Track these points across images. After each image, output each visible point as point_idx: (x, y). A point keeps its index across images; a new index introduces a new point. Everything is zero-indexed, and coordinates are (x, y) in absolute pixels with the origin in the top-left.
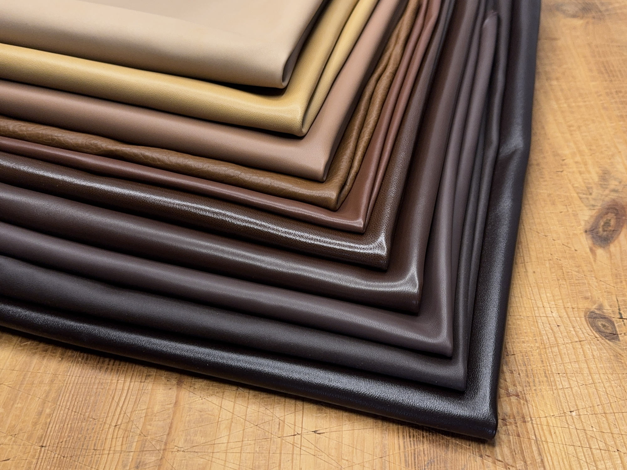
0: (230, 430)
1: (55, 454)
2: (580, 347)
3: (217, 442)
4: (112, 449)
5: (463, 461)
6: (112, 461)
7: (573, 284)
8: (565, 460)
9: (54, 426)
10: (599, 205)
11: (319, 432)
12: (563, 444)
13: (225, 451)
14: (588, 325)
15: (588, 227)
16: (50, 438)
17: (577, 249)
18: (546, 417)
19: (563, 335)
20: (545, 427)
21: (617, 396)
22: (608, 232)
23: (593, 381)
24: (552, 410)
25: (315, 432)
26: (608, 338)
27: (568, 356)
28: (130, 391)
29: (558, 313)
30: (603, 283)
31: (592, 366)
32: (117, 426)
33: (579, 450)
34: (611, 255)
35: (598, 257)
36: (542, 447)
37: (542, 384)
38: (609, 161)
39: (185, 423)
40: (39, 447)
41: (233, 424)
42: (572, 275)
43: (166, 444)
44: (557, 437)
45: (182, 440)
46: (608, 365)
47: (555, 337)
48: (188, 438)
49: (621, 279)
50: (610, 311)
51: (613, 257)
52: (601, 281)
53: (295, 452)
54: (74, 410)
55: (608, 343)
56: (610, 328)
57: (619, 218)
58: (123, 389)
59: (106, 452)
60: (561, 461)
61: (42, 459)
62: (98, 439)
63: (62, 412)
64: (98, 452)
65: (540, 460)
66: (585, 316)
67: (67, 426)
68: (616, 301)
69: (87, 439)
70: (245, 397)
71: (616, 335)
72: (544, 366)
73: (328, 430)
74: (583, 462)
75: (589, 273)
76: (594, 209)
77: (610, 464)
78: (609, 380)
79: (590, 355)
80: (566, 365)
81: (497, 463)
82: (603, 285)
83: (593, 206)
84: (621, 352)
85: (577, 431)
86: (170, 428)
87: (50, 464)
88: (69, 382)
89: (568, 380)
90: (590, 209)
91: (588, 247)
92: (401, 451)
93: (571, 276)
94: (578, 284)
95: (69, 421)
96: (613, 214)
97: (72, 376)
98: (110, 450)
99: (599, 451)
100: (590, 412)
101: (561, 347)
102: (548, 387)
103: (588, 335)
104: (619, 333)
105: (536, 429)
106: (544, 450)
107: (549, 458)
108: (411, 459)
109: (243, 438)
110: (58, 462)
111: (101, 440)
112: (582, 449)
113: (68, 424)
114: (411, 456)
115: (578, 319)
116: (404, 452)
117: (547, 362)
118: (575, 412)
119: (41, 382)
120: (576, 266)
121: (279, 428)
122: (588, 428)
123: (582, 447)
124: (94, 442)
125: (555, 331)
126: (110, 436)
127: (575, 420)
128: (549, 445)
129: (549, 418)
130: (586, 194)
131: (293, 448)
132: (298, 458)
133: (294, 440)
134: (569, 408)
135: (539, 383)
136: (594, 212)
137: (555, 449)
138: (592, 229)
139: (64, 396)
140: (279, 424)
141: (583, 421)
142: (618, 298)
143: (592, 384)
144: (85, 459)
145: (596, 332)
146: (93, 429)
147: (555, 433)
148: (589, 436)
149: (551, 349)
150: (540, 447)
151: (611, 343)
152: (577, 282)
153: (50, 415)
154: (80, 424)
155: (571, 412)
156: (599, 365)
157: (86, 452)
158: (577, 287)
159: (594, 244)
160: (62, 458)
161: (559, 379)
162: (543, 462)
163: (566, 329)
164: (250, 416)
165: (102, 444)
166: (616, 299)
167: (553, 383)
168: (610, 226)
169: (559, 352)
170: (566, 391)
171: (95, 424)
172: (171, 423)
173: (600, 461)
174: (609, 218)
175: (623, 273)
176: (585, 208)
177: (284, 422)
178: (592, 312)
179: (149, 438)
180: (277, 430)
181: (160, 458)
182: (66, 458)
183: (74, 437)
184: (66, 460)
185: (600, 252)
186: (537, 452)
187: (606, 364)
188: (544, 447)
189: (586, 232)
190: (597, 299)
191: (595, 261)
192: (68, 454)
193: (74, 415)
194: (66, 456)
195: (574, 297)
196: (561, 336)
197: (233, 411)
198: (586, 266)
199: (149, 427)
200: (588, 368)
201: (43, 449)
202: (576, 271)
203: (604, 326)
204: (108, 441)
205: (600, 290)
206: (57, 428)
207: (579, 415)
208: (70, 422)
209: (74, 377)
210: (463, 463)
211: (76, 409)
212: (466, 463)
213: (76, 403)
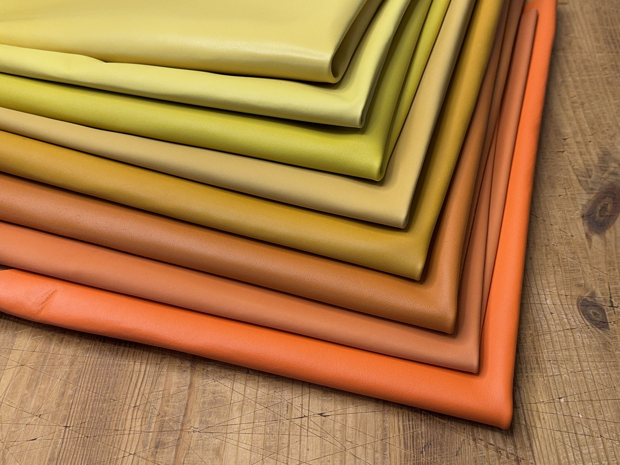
0: (242, 412)
1: (79, 434)
2: (571, 334)
3: (230, 423)
4: (132, 429)
5: (458, 445)
6: (132, 441)
7: (568, 271)
8: (552, 445)
9: (76, 407)
10: (598, 189)
11: (324, 415)
12: (551, 430)
13: (238, 432)
14: (580, 313)
15: (585, 212)
16: (73, 418)
17: (573, 235)
18: (536, 403)
19: (556, 322)
20: (535, 413)
21: (604, 384)
22: (604, 217)
23: (582, 369)
24: (542, 397)
25: (321, 414)
26: (597, 326)
27: (559, 343)
28: (147, 373)
29: (552, 300)
30: (597, 270)
31: (582, 354)
32: (136, 407)
33: (566, 435)
34: (606, 241)
35: (593, 244)
36: (531, 432)
37: (534, 371)
38: (610, 141)
39: (200, 405)
40: (64, 428)
41: (245, 406)
42: (567, 261)
43: (183, 425)
44: (545, 422)
45: (198, 421)
46: (597, 353)
47: (548, 325)
48: (204, 418)
49: (614, 266)
50: (602, 299)
51: (608, 244)
52: (594, 268)
53: (303, 434)
54: (95, 391)
55: (597, 331)
56: (600, 316)
57: (616, 203)
58: (140, 371)
59: (127, 432)
60: (548, 446)
61: (67, 438)
62: (119, 419)
63: (83, 393)
64: (119, 432)
65: (529, 444)
66: (577, 304)
67: (89, 407)
68: (608, 289)
69: (109, 419)
70: (255, 380)
71: (606, 324)
72: (536, 354)
73: (333, 413)
74: (568, 447)
75: (584, 260)
76: (592, 193)
77: (594, 449)
78: (597, 368)
79: (580, 343)
80: (557, 352)
81: (489, 447)
82: (597, 272)
83: (592, 189)
84: (610, 340)
85: (564, 417)
86: (186, 409)
87: (75, 444)
88: (88, 364)
89: (559, 368)
90: (589, 193)
91: (584, 232)
92: (401, 434)
93: (567, 263)
94: (573, 271)
95: (90, 403)
96: (611, 199)
97: (91, 358)
98: (130, 431)
99: (583, 436)
100: (577, 399)
101: (554, 334)
102: (539, 374)
103: (579, 323)
104: (609, 321)
105: (526, 414)
106: (533, 435)
107: (537, 443)
108: (410, 442)
109: (254, 419)
110: (82, 442)
111: (121, 421)
112: (568, 434)
113: (89, 406)
114: (410, 438)
115: (571, 306)
116: (404, 435)
117: (540, 349)
118: (563, 398)
119: (62, 364)
120: (572, 253)
121: (287, 410)
122: (575, 414)
123: (568, 432)
124: (115, 422)
125: (548, 318)
126: (129, 417)
127: (563, 407)
128: (538, 430)
129: (538, 405)
130: (586, 177)
131: (301, 430)
132: (306, 439)
133: (301, 422)
134: (558, 395)
135: (531, 370)
136: (592, 196)
137: (543, 434)
138: (589, 214)
139: (84, 378)
140: (288, 406)
141: (570, 407)
142: (610, 285)
143: (581, 371)
144: (107, 439)
145: (587, 320)
146: (113, 410)
147: (544, 419)
148: (575, 422)
149: (544, 336)
150: (529, 432)
151: (601, 332)
152: (572, 269)
153: (72, 396)
154: (101, 405)
155: (559, 398)
156: (588, 353)
157: (108, 433)
158: (571, 274)
159: (590, 230)
160: (86, 438)
161: (550, 366)
162: (531, 446)
163: (559, 317)
164: (261, 399)
165: (123, 424)
166: (608, 287)
167: (544, 370)
168: (607, 211)
169: (551, 339)
170: (556, 378)
171: (115, 405)
172: (187, 405)
173: (585, 446)
174: (606, 203)
175: (616, 260)
176: (584, 192)
177: (292, 404)
178: (584, 300)
179: (167, 418)
180: (285, 412)
181: (177, 438)
182: (90, 438)
183: (95, 418)
184: (89, 440)
185: (595, 238)
186: (526, 437)
187: (595, 352)
188: (533, 433)
189: (583, 217)
190: (590, 287)
191: (590, 247)
192: (91, 434)
193: (95, 396)
194: (89, 436)
195: (568, 284)
196: (553, 323)
197: (244, 394)
198: (581, 252)
199: (166, 408)
200: (578, 355)
201: (67, 429)
202: (571, 258)
203: (595, 314)
204: (128, 422)
205: (593, 278)
206: (79, 409)
207: (567, 402)
208: (92, 403)
209: (92, 359)
210: (458, 446)
211: (96, 390)
212: (460, 446)
213: (96, 384)
